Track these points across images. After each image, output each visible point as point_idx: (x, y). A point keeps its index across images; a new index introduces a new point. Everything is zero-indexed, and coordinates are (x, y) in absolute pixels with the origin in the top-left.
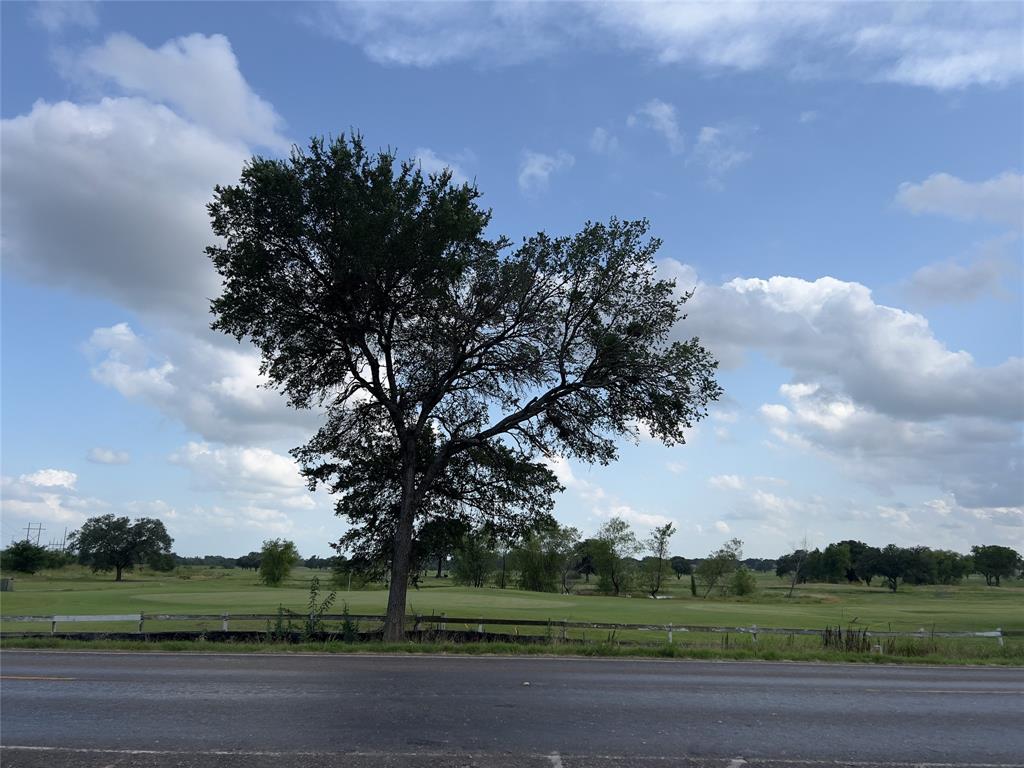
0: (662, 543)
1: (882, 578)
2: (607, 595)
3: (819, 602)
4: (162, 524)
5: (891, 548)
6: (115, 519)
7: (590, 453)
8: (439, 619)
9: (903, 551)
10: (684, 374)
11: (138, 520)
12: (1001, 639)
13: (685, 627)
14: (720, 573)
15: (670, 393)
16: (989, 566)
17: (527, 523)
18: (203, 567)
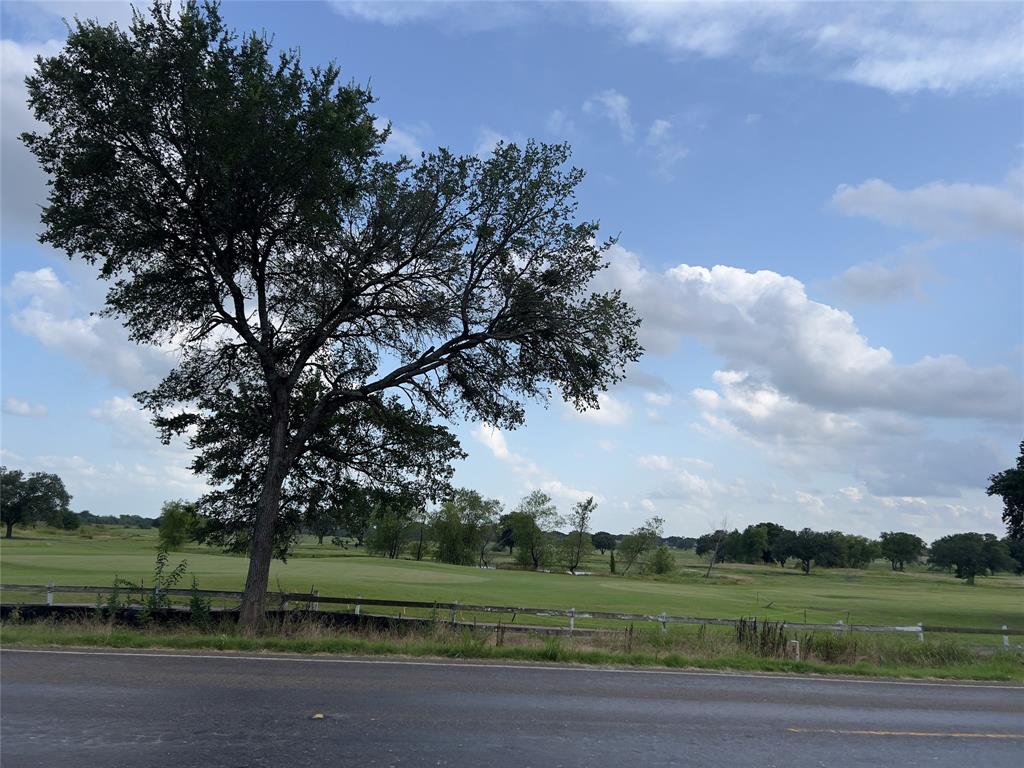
0: (583, 519)
1: (796, 560)
2: (525, 569)
3: (735, 583)
4: (59, 479)
5: (806, 531)
6: (7, 472)
7: (497, 416)
8: (311, 598)
9: (818, 535)
10: (603, 331)
11: (33, 474)
12: (921, 634)
13: (590, 613)
14: (639, 551)
15: (586, 353)
16: (896, 552)
17: (423, 491)
18: (116, 526)
